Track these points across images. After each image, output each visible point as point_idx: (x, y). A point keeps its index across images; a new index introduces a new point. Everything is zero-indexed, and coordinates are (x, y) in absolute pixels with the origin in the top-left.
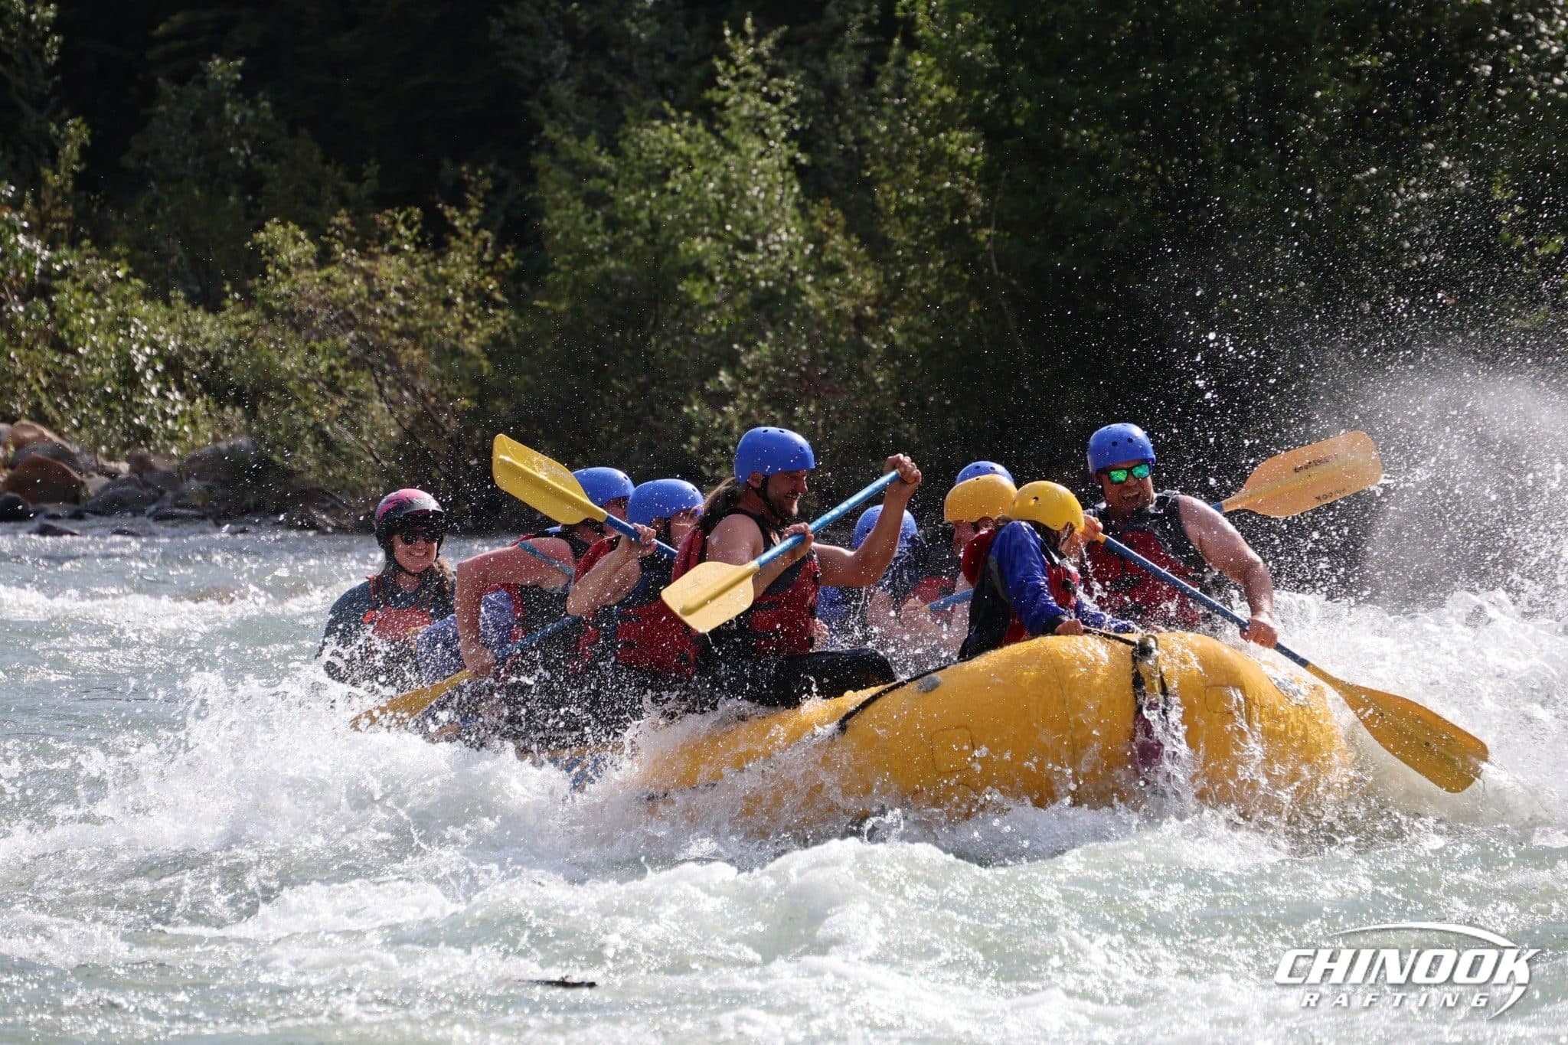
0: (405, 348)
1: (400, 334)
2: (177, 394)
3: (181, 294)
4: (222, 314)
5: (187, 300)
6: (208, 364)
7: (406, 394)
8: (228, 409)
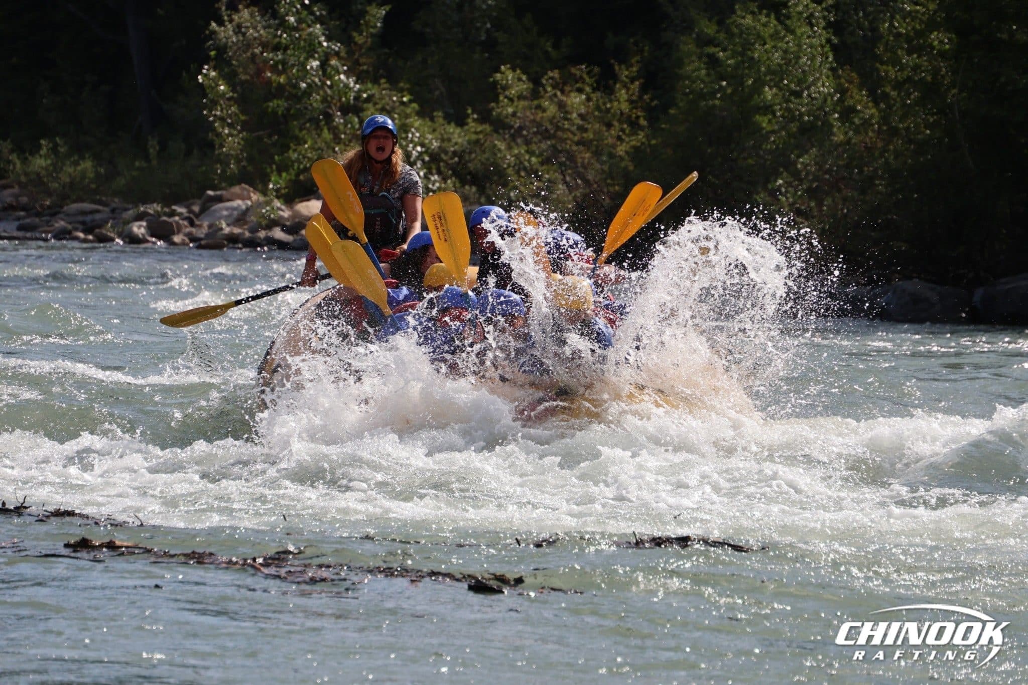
0: (580, 152)
1: (578, 143)
2: (436, 177)
3: (440, 114)
4: (466, 127)
5: (445, 118)
6: (456, 159)
7: (579, 182)
8: (467, 187)
